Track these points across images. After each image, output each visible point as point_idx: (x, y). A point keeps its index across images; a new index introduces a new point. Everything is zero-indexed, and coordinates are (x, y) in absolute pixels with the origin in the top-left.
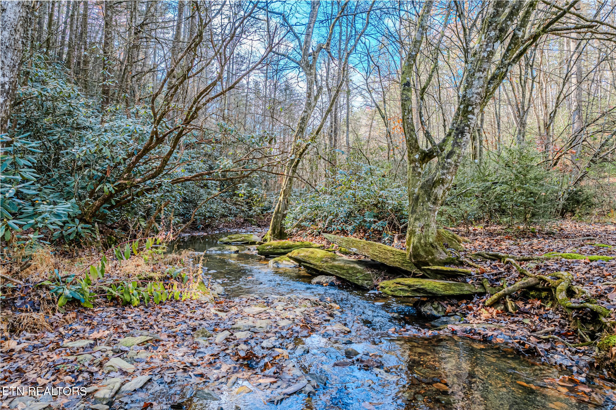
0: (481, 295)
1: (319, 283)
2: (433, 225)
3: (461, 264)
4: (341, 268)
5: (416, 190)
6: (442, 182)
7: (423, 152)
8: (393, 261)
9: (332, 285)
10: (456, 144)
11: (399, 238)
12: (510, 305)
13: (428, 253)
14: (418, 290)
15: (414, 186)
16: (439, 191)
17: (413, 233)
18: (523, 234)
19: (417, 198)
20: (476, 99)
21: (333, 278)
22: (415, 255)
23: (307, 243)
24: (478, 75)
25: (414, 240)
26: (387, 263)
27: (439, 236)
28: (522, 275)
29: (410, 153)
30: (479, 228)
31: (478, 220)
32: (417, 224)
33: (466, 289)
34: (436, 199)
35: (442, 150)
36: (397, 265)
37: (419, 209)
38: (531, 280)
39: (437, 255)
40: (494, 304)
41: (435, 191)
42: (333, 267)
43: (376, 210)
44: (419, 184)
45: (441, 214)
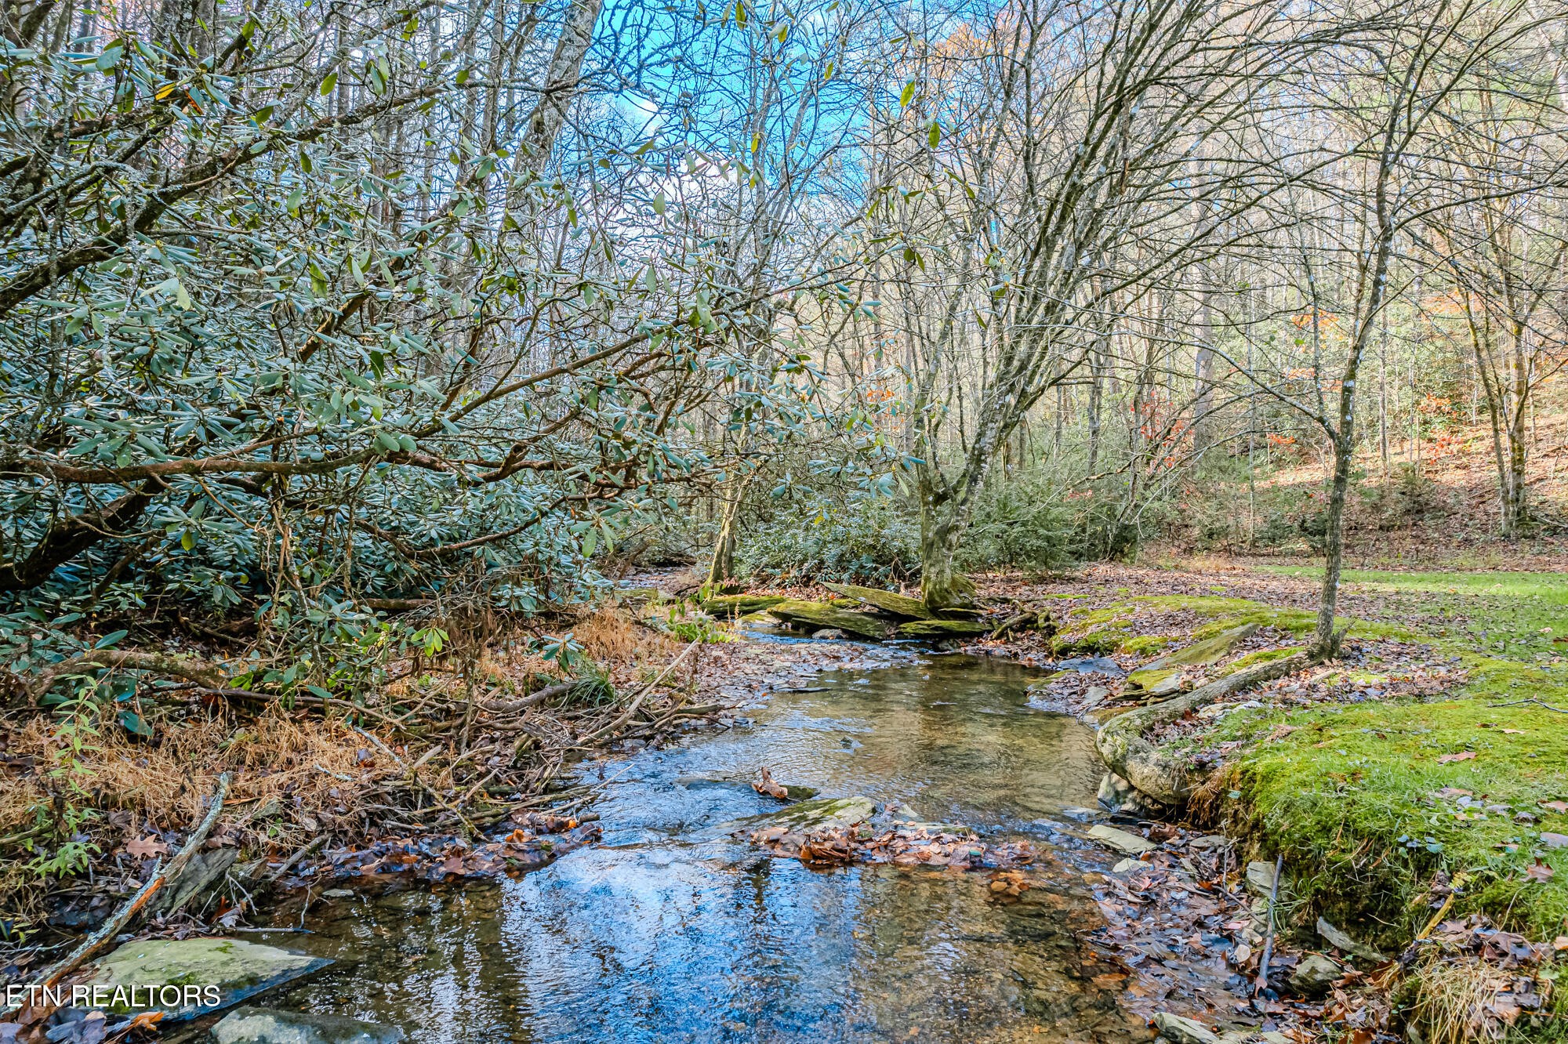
0: (989, 632)
1: (823, 638)
2: (948, 571)
3: (975, 607)
4: (847, 620)
5: (931, 535)
6: (956, 528)
7: (937, 494)
8: (904, 609)
9: (839, 637)
10: (970, 491)
11: (906, 587)
12: (1011, 634)
13: (943, 598)
14: (937, 628)
15: (928, 530)
16: (953, 537)
17: (928, 579)
18: (1042, 580)
19: (932, 544)
20: (988, 448)
21: (839, 632)
22: (931, 600)
23: (777, 596)
24: (990, 425)
25: (930, 586)
26: (900, 611)
27: (954, 582)
28: (1022, 612)
29: (924, 495)
30: (1000, 575)
31: (999, 564)
32: (933, 570)
33: (977, 627)
34: (951, 545)
35: (956, 492)
36: (911, 613)
37: (934, 554)
38: (1027, 615)
39: (952, 601)
40: (999, 637)
41: (950, 537)
42: (836, 620)
43: (874, 554)
44: (934, 528)
45: (955, 559)
